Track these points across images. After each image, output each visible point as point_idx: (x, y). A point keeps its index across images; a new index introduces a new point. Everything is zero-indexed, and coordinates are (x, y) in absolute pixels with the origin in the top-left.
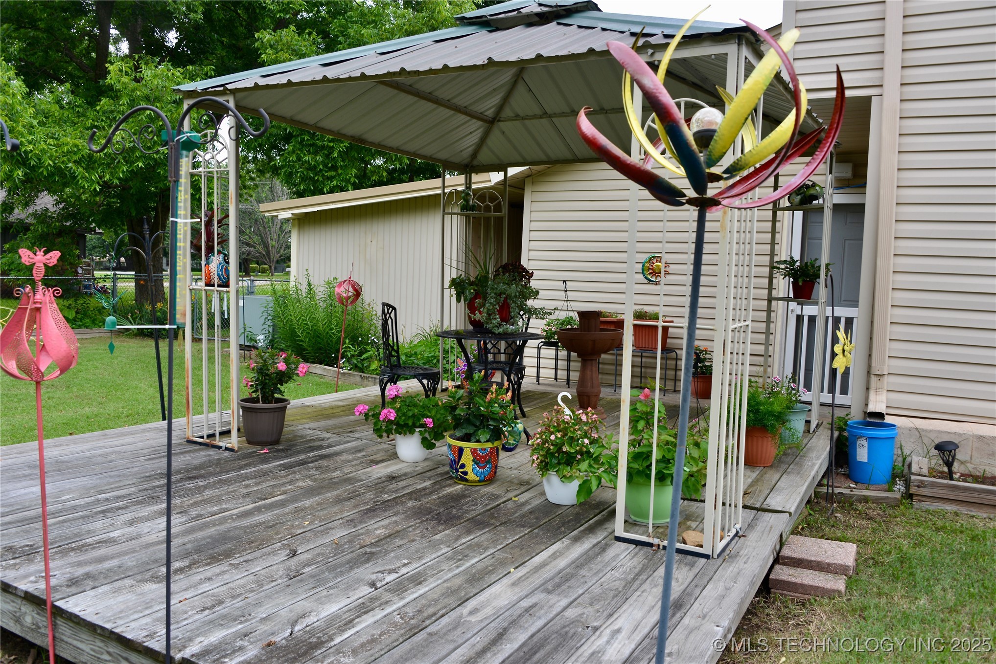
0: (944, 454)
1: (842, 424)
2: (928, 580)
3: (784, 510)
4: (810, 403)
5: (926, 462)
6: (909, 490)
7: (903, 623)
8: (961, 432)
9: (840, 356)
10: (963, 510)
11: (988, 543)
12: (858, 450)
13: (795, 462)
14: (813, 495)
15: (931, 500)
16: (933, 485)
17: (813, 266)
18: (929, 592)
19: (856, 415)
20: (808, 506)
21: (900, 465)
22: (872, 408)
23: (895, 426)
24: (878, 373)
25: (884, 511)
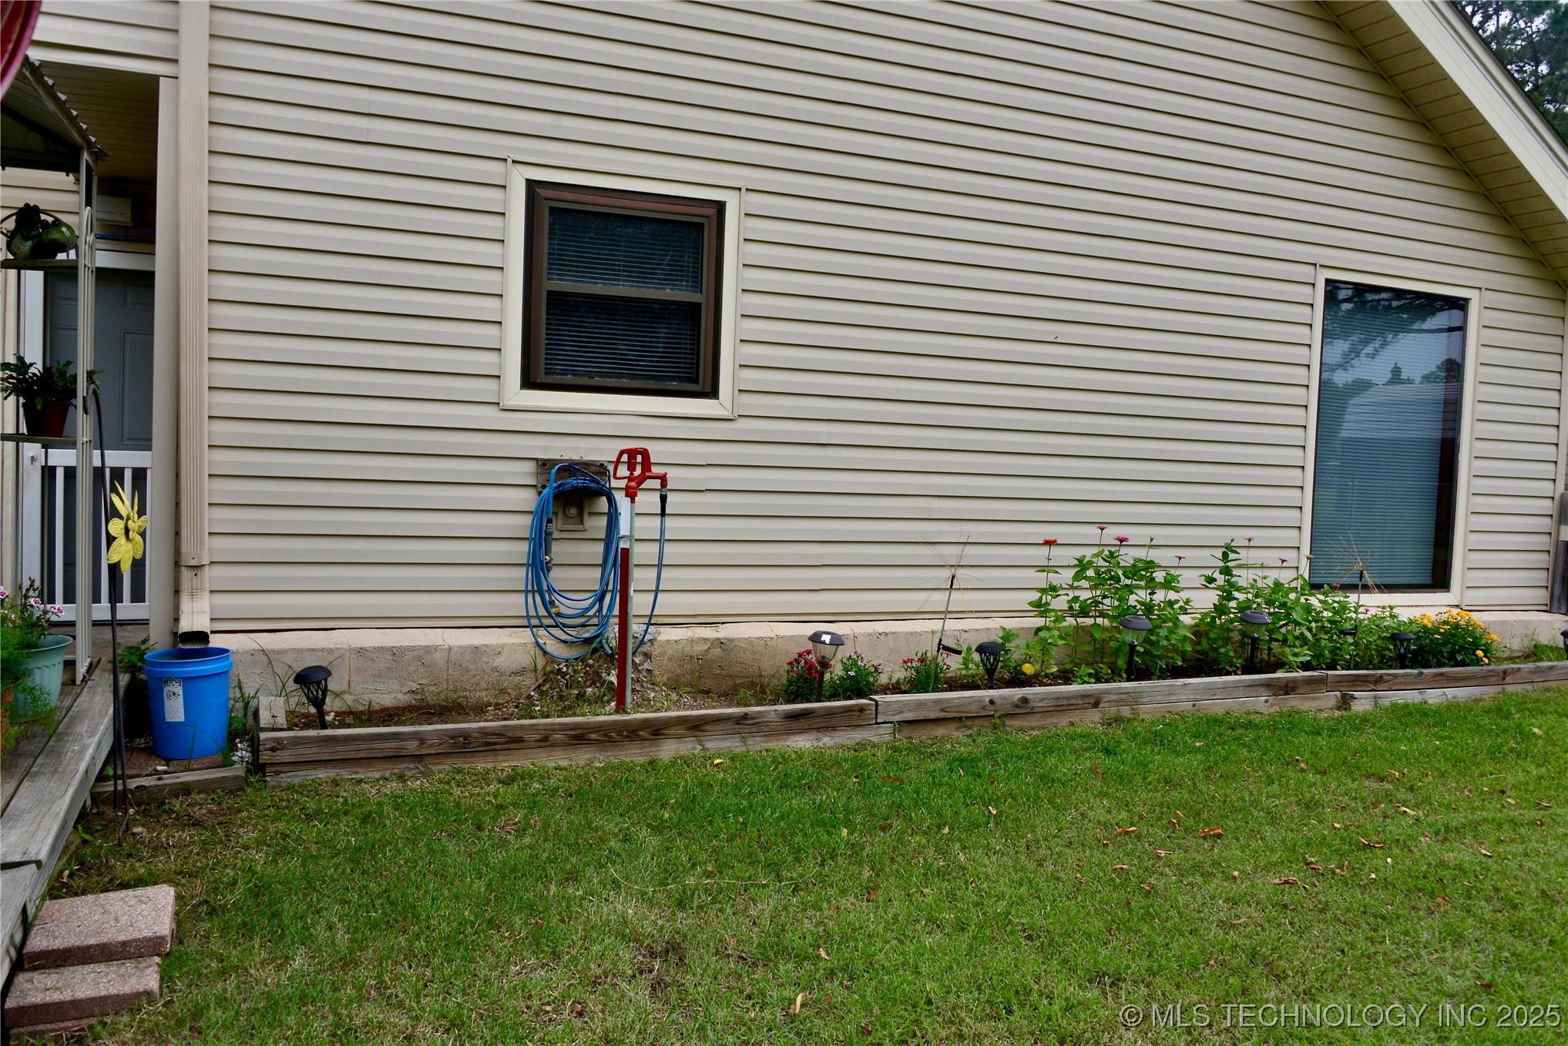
0: (309, 689)
1: (134, 659)
2: (303, 918)
3: (26, 858)
4: (72, 624)
5: (282, 703)
6: (258, 758)
7: (270, 1017)
8: (332, 647)
9: (122, 540)
10: (345, 773)
11: (388, 822)
12: (167, 702)
13: (48, 748)
14: (89, 802)
15: (295, 768)
16: (296, 742)
17: (63, 374)
18: (306, 939)
19: (158, 639)
20: (80, 827)
21: (241, 714)
22: (186, 625)
23: (227, 651)
24: (193, 563)
25: (220, 804)
